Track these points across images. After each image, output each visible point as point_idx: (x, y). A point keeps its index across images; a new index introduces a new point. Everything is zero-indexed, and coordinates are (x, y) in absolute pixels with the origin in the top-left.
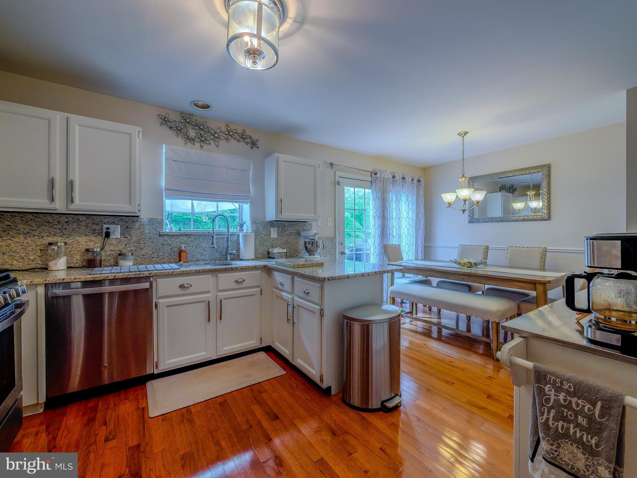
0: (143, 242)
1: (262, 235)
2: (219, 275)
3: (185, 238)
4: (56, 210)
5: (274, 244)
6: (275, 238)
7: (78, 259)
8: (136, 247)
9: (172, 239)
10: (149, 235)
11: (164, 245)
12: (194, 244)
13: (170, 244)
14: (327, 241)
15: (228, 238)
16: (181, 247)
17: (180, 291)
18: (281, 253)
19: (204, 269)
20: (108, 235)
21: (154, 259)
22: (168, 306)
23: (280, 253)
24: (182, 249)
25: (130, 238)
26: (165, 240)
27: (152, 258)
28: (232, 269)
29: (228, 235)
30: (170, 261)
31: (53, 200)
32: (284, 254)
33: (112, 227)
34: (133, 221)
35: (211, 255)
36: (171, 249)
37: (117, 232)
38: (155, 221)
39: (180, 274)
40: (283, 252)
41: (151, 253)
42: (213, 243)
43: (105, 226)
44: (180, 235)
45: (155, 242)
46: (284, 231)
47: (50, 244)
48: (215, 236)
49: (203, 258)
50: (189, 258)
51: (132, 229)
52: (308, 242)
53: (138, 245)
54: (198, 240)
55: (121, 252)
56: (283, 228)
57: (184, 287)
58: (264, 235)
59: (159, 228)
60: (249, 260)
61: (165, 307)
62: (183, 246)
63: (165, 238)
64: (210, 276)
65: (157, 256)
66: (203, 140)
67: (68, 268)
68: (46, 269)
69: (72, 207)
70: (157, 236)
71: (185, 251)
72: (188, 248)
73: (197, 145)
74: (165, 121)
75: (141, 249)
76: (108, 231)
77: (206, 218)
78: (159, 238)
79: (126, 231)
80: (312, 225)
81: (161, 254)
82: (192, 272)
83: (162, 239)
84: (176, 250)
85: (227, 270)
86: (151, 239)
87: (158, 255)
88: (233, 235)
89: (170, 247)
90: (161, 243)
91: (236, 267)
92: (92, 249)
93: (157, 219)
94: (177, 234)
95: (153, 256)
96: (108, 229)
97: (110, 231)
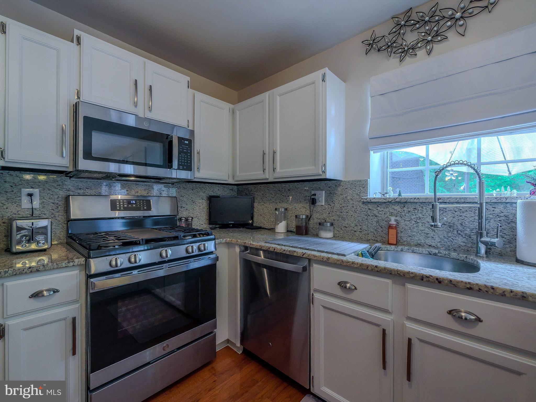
0: (345, 211)
2: (409, 286)
3: (397, 208)
4: (267, 179)
7: (293, 225)
8: (339, 216)
9: (379, 209)
10: (351, 203)
11: (369, 216)
12: (413, 217)
13: (377, 215)
15: (480, 210)
16: (390, 220)
17: (338, 291)
19: (376, 266)
20: (313, 202)
21: (357, 234)
24: (392, 224)
25: (333, 205)
26: (369, 209)
27: (355, 231)
28: (440, 282)
29: (481, 204)
30: (376, 239)
31: (264, 170)
33: (317, 192)
34: (336, 186)
35: (445, 240)
36: (378, 222)
37: (322, 197)
38: (358, 183)
39: (338, 264)
41: (353, 225)
42: (433, 219)
43: (312, 192)
44: (388, 202)
45: (358, 212)
48: (439, 206)
49: (429, 241)
50: (405, 239)
51: (335, 195)
53: (340, 213)
54: (420, 211)
55: (325, 220)
57: (346, 287)
59: (362, 193)
61: (322, 307)
62: (393, 218)
63: (370, 206)
64: (389, 281)
65: (360, 230)
68: (274, 230)
70: (360, 204)
71: (396, 228)
72: (402, 224)
73: (420, 53)
75: (343, 219)
76: (313, 197)
77: (452, 174)
78: (362, 206)
79: (329, 198)
81: (365, 227)
82: (356, 266)
83: (366, 207)
84: (384, 224)
85: (425, 279)
86: (353, 207)
87: (361, 229)
88: (495, 203)
89: (376, 220)
90: (365, 213)
91: (451, 281)
92: (299, 216)
93: (360, 181)
94: (384, 201)
95: (355, 230)
96: (315, 195)
97: (316, 197)
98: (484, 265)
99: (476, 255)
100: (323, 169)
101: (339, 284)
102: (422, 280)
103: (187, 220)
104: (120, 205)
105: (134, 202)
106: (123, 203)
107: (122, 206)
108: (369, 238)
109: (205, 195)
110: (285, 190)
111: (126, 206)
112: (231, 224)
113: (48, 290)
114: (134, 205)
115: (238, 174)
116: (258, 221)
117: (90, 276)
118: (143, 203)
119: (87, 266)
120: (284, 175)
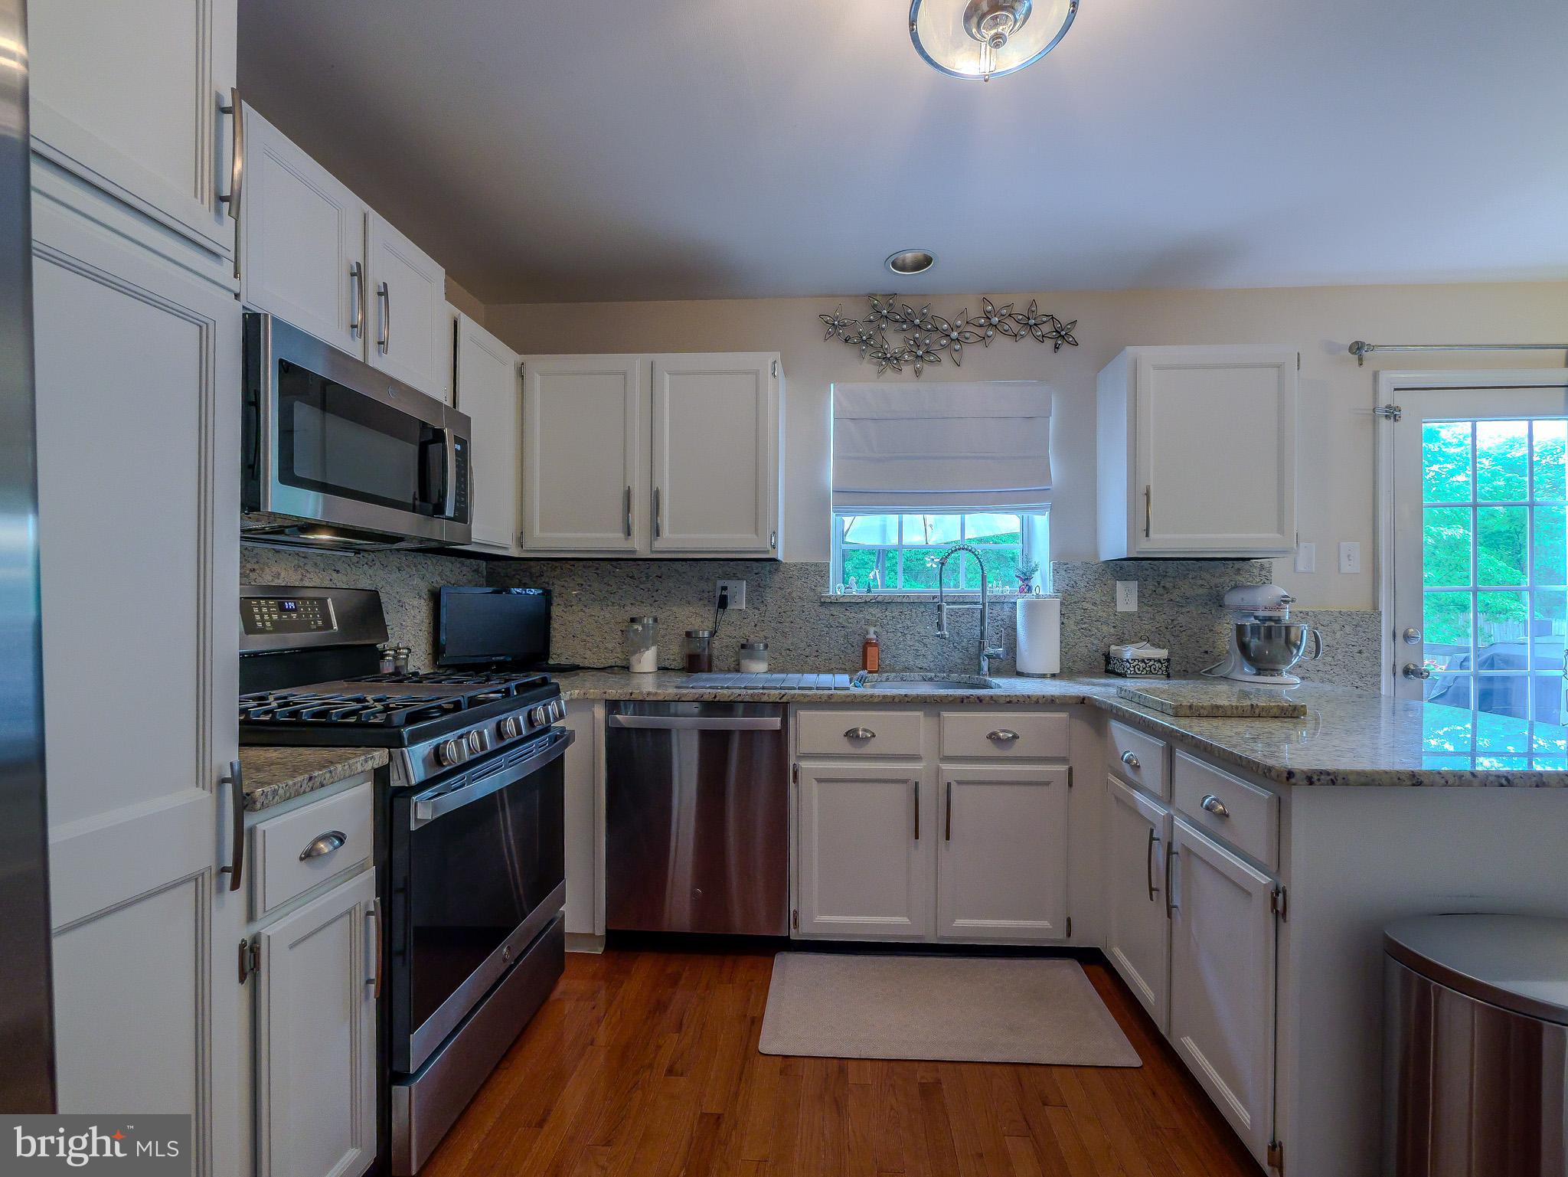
0: (788, 620)
1: (1086, 605)
2: (945, 714)
3: (876, 611)
4: (634, 552)
5: (1126, 632)
6: (1130, 614)
7: (676, 653)
8: (776, 630)
9: (848, 613)
10: (800, 604)
11: (832, 627)
12: (898, 626)
13: (845, 624)
14: (1336, 627)
15: (982, 612)
16: (868, 633)
17: (846, 747)
18: (1150, 660)
19: (906, 695)
20: (723, 603)
21: (811, 659)
22: (819, 781)
23: (1143, 661)
24: (871, 639)
25: (764, 608)
26: (832, 615)
27: (807, 656)
28: (981, 701)
29: (984, 604)
30: (843, 667)
31: (628, 532)
32: (1158, 665)
33: (731, 585)
34: (770, 571)
35: (940, 657)
36: (846, 637)
37: (740, 593)
38: (811, 568)
39: (849, 703)
40: (1157, 656)
41: (803, 645)
42: (940, 626)
43: (720, 583)
44: (866, 602)
45: (812, 620)
46: (1160, 590)
47: (633, 620)
48: (946, 607)
49: (919, 663)
50: (887, 662)
51: (768, 590)
52: (1249, 628)
53: (778, 624)
54: (908, 617)
55: (748, 640)
56: (1159, 583)
57: (858, 736)
58: (1094, 604)
59: (820, 586)
60: (1043, 676)
61: (814, 782)
62: (872, 630)
63: (834, 610)
64: (919, 714)
65: (817, 654)
66: (922, 355)
67: (659, 669)
68: (628, 668)
69: (659, 545)
70: (816, 605)
71: (876, 645)
72: (884, 636)
73: (908, 370)
74: (835, 328)
75: (784, 634)
76: (724, 593)
77: (933, 560)
78: (820, 609)
79: (757, 593)
80: (1270, 572)
81: (824, 648)
82: (876, 701)
83: (827, 611)
84: (856, 640)
85: (965, 701)
86: (803, 612)
87: (817, 651)
88: (998, 602)
89: (842, 633)
90: (825, 622)
91: (992, 697)
92: (697, 632)
93: (816, 565)
94: (859, 600)
95: (807, 653)
96: (725, 588)
97: (729, 593)
98: (995, 681)
99: (979, 674)
100: (773, 541)
101: (847, 734)
102: (962, 702)
103: (394, 656)
104: (262, 615)
105: (292, 606)
106: (268, 608)
107: (266, 617)
108: (833, 666)
110: (647, 578)
111: (275, 617)
113: (324, 838)
114: (294, 616)
115: (537, 533)
118: (313, 609)
120: (680, 546)
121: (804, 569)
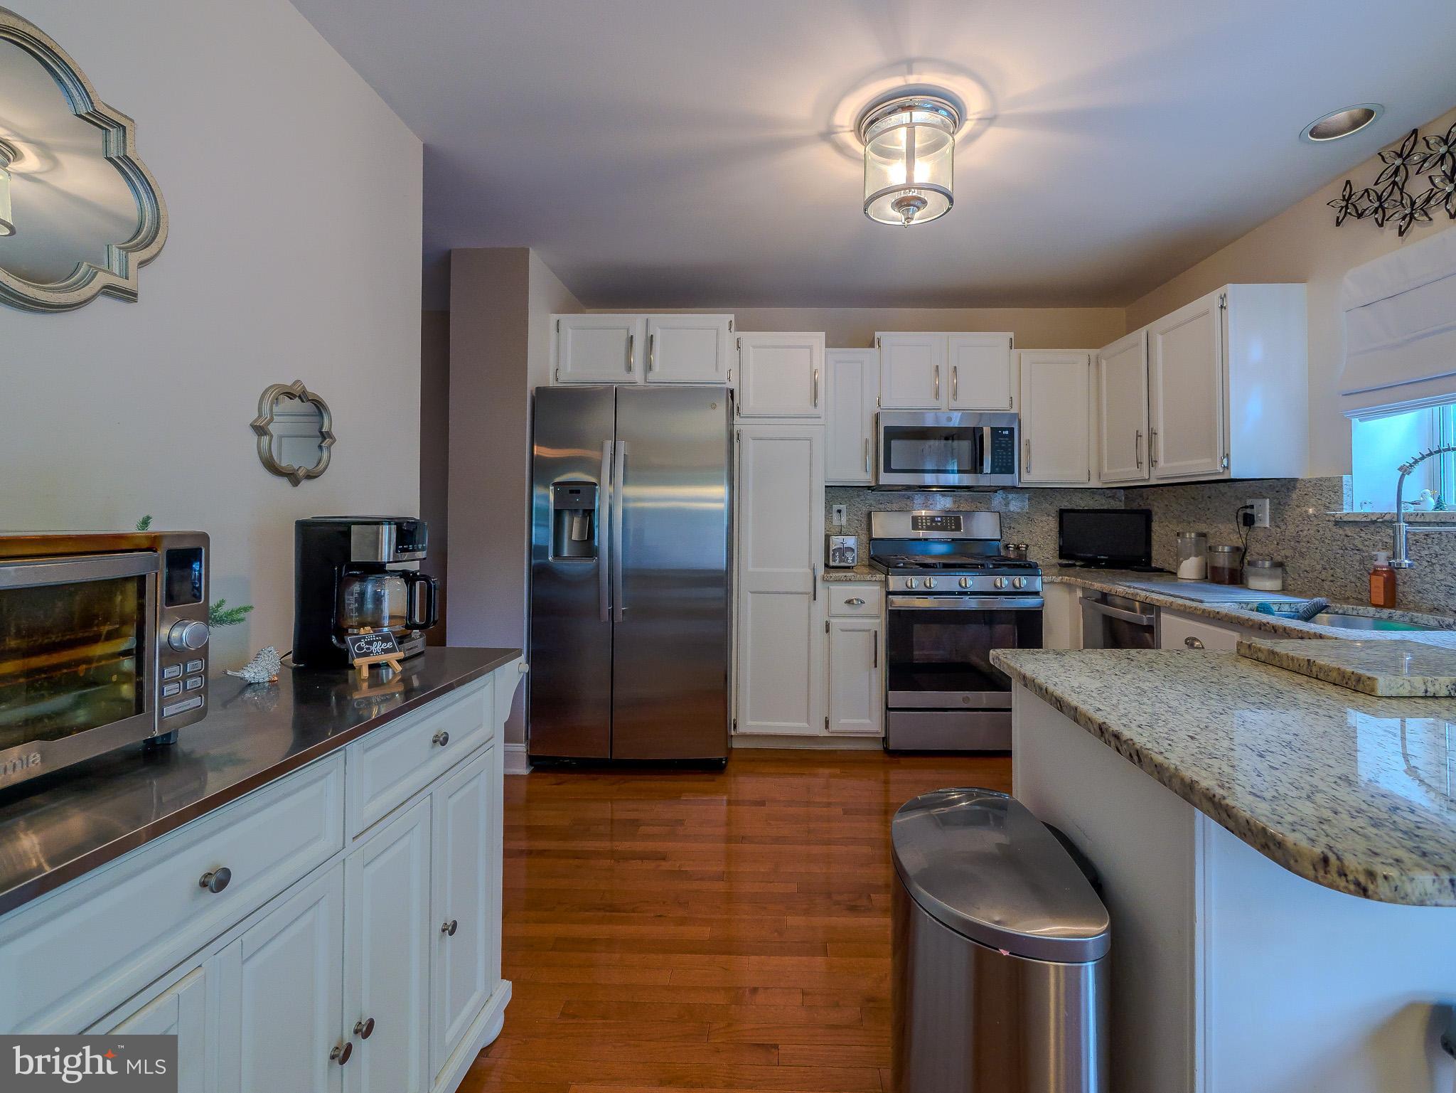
0: (1304, 539)
8: (1294, 549)
9: (1363, 534)
10: (1315, 523)
11: (1346, 549)
13: (1361, 547)
16: (1377, 559)
20: (1249, 520)
21: (1326, 585)
25: (1284, 527)
26: (1347, 536)
27: (1323, 580)
31: (1139, 468)
33: (1256, 503)
34: (1288, 489)
37: (1264, 514)
38: (1326, 484)
41: (1319, 567)
43: (1243, 503)
45: (1327, 541)
49: (1453, 603)
51: (1287, 508)
53: (1296, 544)
54: (1435, 542)
55: (1271, 558)
59: (1334, 503)
63: (1348, 530)
65: (1331, 578)
70: (1331, 524)
73: (1438, 218)
74: (1342, 209)
75: (1302, 555)
76: (1249, 511)
78: (1334, 529)
79: (1278, 511)
81: (1339, 572)
83: (1341, 532)
86: (1319, 531)
87: (1333, 576)
89: (1358, 557)
90: (1339, 543)
92: (1215, 547)
93: (1329, 479)
94: (1364, 519)
95: (1323, 578)
96: (1252, 507)
97: (1254, 511)
100: (1225, 463)
101: (1187, 640)
103: (1017, 548)
104: (922, 523)
105: (939, 519)
106: (926, 519)
107: (924, 524)
108: (1348, 594)
109: (1053, 510)
110: (1203, 497)
111: (929, 524)
112: (1102, 560)
113: (857, 600)
114: (939, 524)
115: (1106, 470)
116: (1158, 559)
117: (889, 593)
118: (951, 521)
119: (886, 582)
121: (1319, 484)
